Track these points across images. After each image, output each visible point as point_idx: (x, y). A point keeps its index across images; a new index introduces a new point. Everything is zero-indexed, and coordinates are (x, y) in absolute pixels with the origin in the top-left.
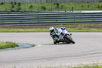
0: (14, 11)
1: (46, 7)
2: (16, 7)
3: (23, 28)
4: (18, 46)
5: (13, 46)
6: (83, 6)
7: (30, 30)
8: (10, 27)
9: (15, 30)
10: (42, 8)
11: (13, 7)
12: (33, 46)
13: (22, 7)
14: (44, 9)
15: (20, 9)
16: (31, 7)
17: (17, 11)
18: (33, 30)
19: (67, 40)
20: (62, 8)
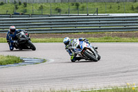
0: (18, 14)
1: (62, 9)
2: (20, 9)
4: (23, 61)
5: (17, 61)
6: (111, 8)
7: (40, 39)
10: (56, 9)
11: (17, 8)
12: (44, 61)
13: (29, 8)
14: (59, 11)
16: (41, 8)
17: (22, 14)
18: (44, 39)
20: (83, 10)
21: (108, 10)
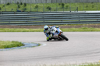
0: (20, 11)
1: (52, 7)
2: (22, 8)
3: (28, 28)
4: (24, 45)
5: (19, 45)
6: (87, 7)
7: (36, 29)
8: (16, 27)
9: (21, 29)
10: (48, 8)
11: (19, 7)
12: (39, 45)
13: (28, 7)
14: (50, 9)
15: (25, 9)
16: (37, 7)
17: (23, 11)
18: (39, 29)
19: (62, 38)
20: (67, 8)
21: (85, 8)
